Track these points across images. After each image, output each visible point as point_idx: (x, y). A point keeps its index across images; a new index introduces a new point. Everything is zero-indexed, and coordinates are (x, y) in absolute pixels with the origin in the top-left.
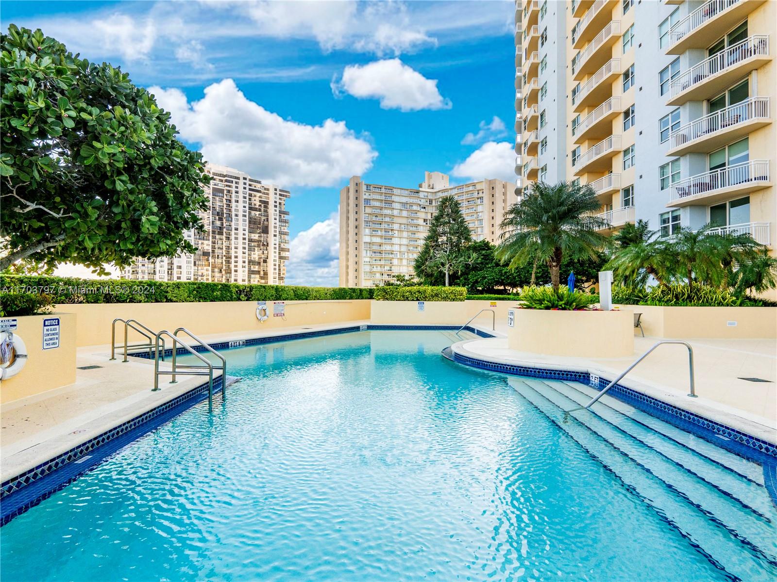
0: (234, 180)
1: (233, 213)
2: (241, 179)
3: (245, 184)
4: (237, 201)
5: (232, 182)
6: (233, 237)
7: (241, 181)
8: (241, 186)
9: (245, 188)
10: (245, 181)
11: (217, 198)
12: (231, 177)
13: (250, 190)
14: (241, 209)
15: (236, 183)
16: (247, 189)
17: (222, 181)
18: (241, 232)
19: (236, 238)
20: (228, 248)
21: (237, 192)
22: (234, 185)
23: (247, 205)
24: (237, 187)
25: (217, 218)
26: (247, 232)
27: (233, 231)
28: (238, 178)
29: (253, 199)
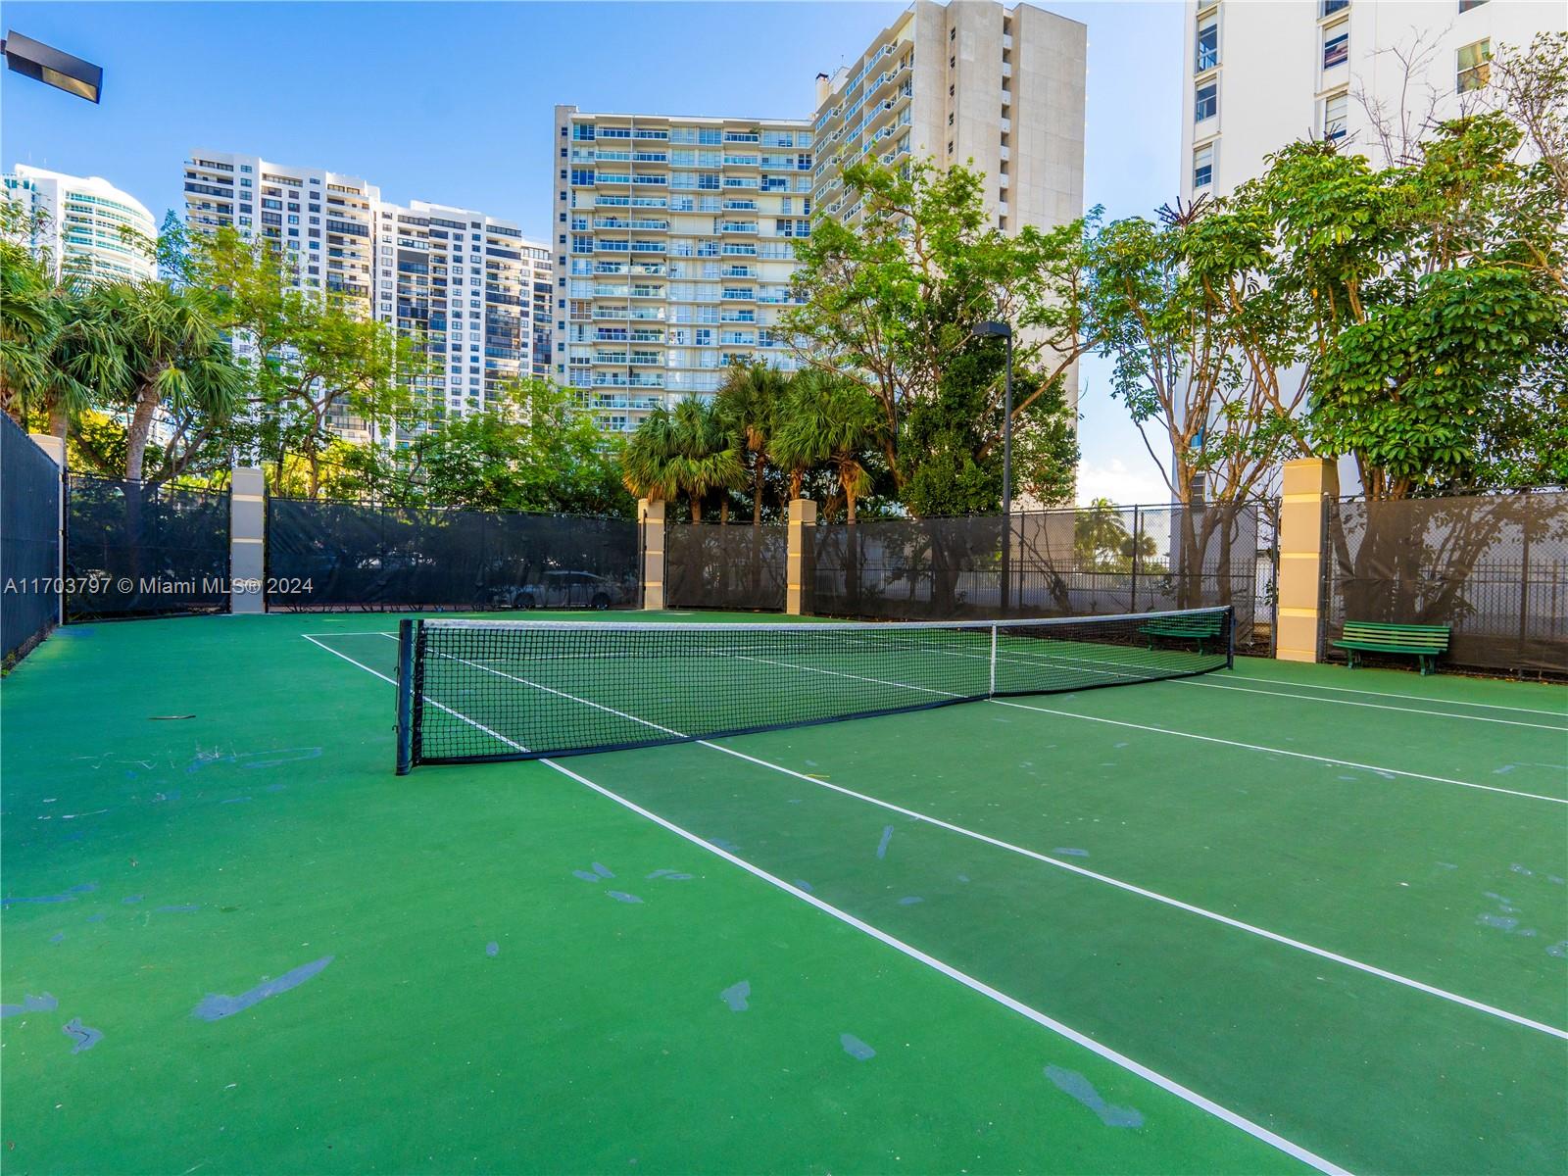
0: (451, 231)
1: (450, 310)
2: (469, 226)
3: (476, 238)
4: (458, 282)
5: (444, 235)
6: (449, 365)
7: (469, 233)
8: (467, 244)
9: (476, 249)
10: (476, 231)
11: (414, 276)
12: (443, 223)
13: (490, 251)
14: (466, 297)
15: (458, 237)
16: (483, 250)
17: (421, 234)
18: (466, 354)
19: (456, 370)
20: (439, 391)
21: (458, 260)
22: (450, 242)
23: (483, 290)
24: (458, 248)
25: (414, 322)
26: (481, 354)
27: (449, 353)
28: (462, 226)
29: (502, 274)
